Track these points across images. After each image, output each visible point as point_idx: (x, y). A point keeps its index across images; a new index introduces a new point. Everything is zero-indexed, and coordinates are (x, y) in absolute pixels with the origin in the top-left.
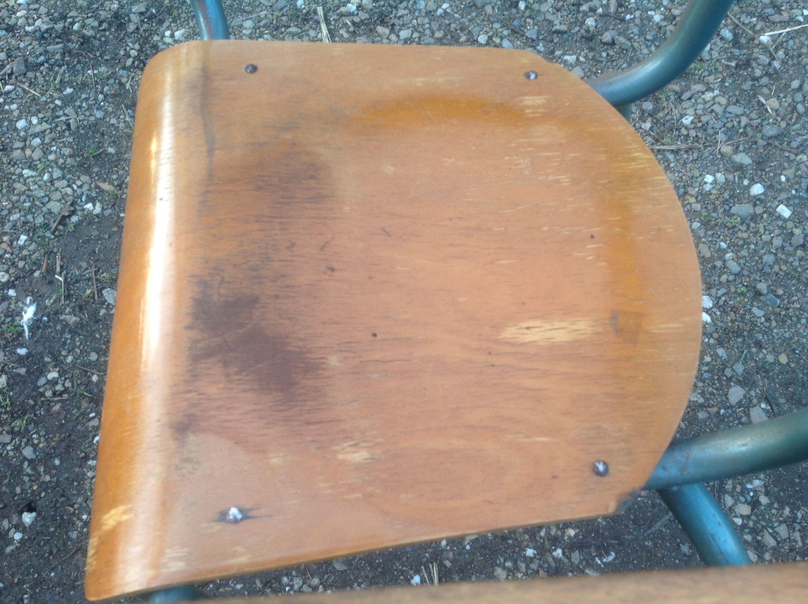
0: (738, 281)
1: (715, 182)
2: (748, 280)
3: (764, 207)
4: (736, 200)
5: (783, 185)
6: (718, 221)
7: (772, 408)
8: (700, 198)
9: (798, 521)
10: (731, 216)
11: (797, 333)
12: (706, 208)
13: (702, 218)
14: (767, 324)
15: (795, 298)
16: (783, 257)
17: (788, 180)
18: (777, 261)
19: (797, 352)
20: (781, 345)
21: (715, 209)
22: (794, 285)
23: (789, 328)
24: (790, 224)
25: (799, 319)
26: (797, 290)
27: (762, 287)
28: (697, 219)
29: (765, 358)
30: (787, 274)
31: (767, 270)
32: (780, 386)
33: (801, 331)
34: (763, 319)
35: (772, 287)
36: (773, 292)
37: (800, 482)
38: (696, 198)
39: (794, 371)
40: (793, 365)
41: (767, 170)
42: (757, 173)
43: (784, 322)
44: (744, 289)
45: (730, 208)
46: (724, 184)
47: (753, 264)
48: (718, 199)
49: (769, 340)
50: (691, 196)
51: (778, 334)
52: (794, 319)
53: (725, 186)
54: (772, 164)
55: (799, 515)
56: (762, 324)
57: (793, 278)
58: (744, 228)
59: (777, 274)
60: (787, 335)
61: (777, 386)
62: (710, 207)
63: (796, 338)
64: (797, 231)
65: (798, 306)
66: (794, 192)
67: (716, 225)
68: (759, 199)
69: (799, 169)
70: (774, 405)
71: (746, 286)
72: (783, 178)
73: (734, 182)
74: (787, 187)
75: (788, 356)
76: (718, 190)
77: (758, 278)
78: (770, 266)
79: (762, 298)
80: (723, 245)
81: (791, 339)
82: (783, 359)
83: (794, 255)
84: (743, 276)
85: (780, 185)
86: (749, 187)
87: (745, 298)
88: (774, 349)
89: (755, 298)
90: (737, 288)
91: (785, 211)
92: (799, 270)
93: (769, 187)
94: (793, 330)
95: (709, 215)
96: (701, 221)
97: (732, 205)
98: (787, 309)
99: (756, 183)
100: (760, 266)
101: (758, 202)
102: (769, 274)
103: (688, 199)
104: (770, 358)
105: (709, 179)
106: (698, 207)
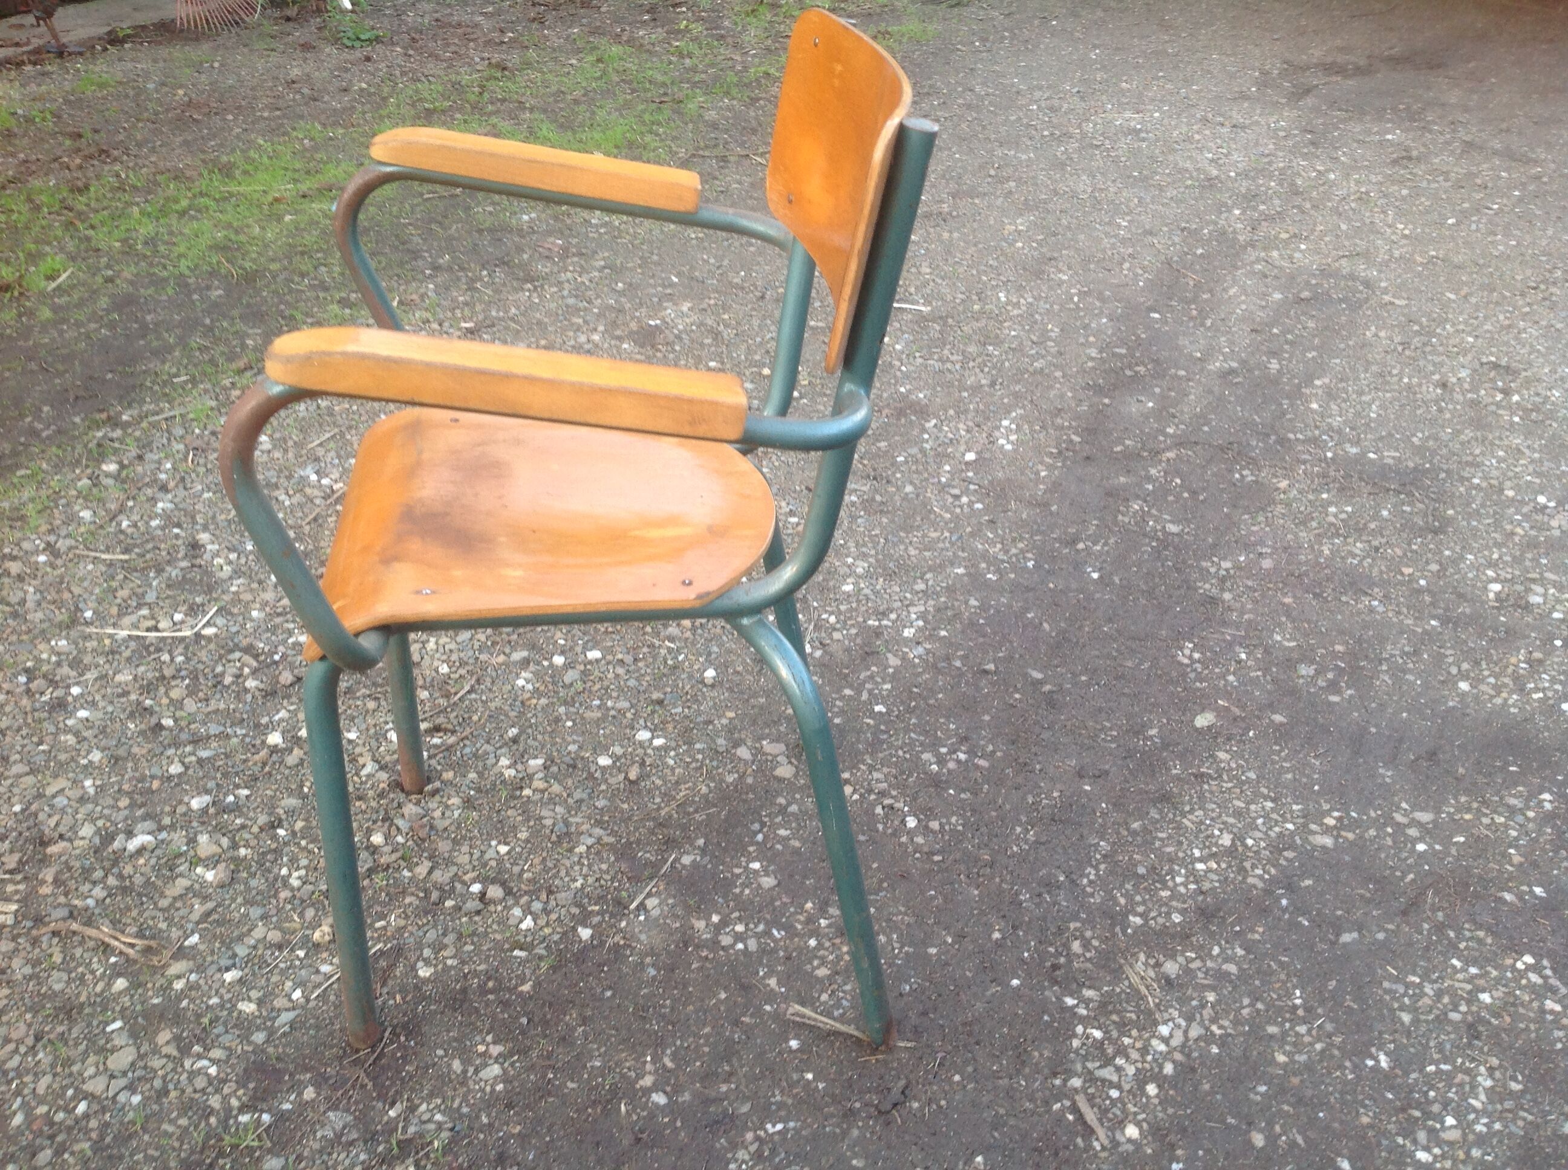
0: (639, 708)
1: (528, 681)
3: (580, 664)
4: (558, 676)
8: (535, 696)
10: (571, 686)
12: (549, 697)
14: (693, 710)
16: (637, 674)
18: (637, 679)
19: (730, 705)
21: (556, 692)
24: (609, 658)
33: (712, 695)
34: (686, 711)
39: (745, 714)
40: (740, 712)
42: (542, 654)
45: (563, 683)
46: (535, 676)
48: (546, 686)
49: (707, 715)
53: (537, 677)
56: (690, 713)
57: (661, 678)
58: (590, 684)
64: (620, 656)
65: (689, 686)
68: (569, 664)
73: (539, 670)
75: (729, 711)
76: (538, 682)
78: (639, 685)
80: (597, 702)
82: (731, 714)
83: (641, 668)
84: (636, 703)
86: (551, 664)
87: (658, 712)
91: (594, 654)
92: (656, 671)
93: (562, 653)
97: (560, 681)
99: (552, 658)
100: (635, 691)
101: (572, 665)
104: (725, 721)
105: (520, 682)
106: (544, 701)
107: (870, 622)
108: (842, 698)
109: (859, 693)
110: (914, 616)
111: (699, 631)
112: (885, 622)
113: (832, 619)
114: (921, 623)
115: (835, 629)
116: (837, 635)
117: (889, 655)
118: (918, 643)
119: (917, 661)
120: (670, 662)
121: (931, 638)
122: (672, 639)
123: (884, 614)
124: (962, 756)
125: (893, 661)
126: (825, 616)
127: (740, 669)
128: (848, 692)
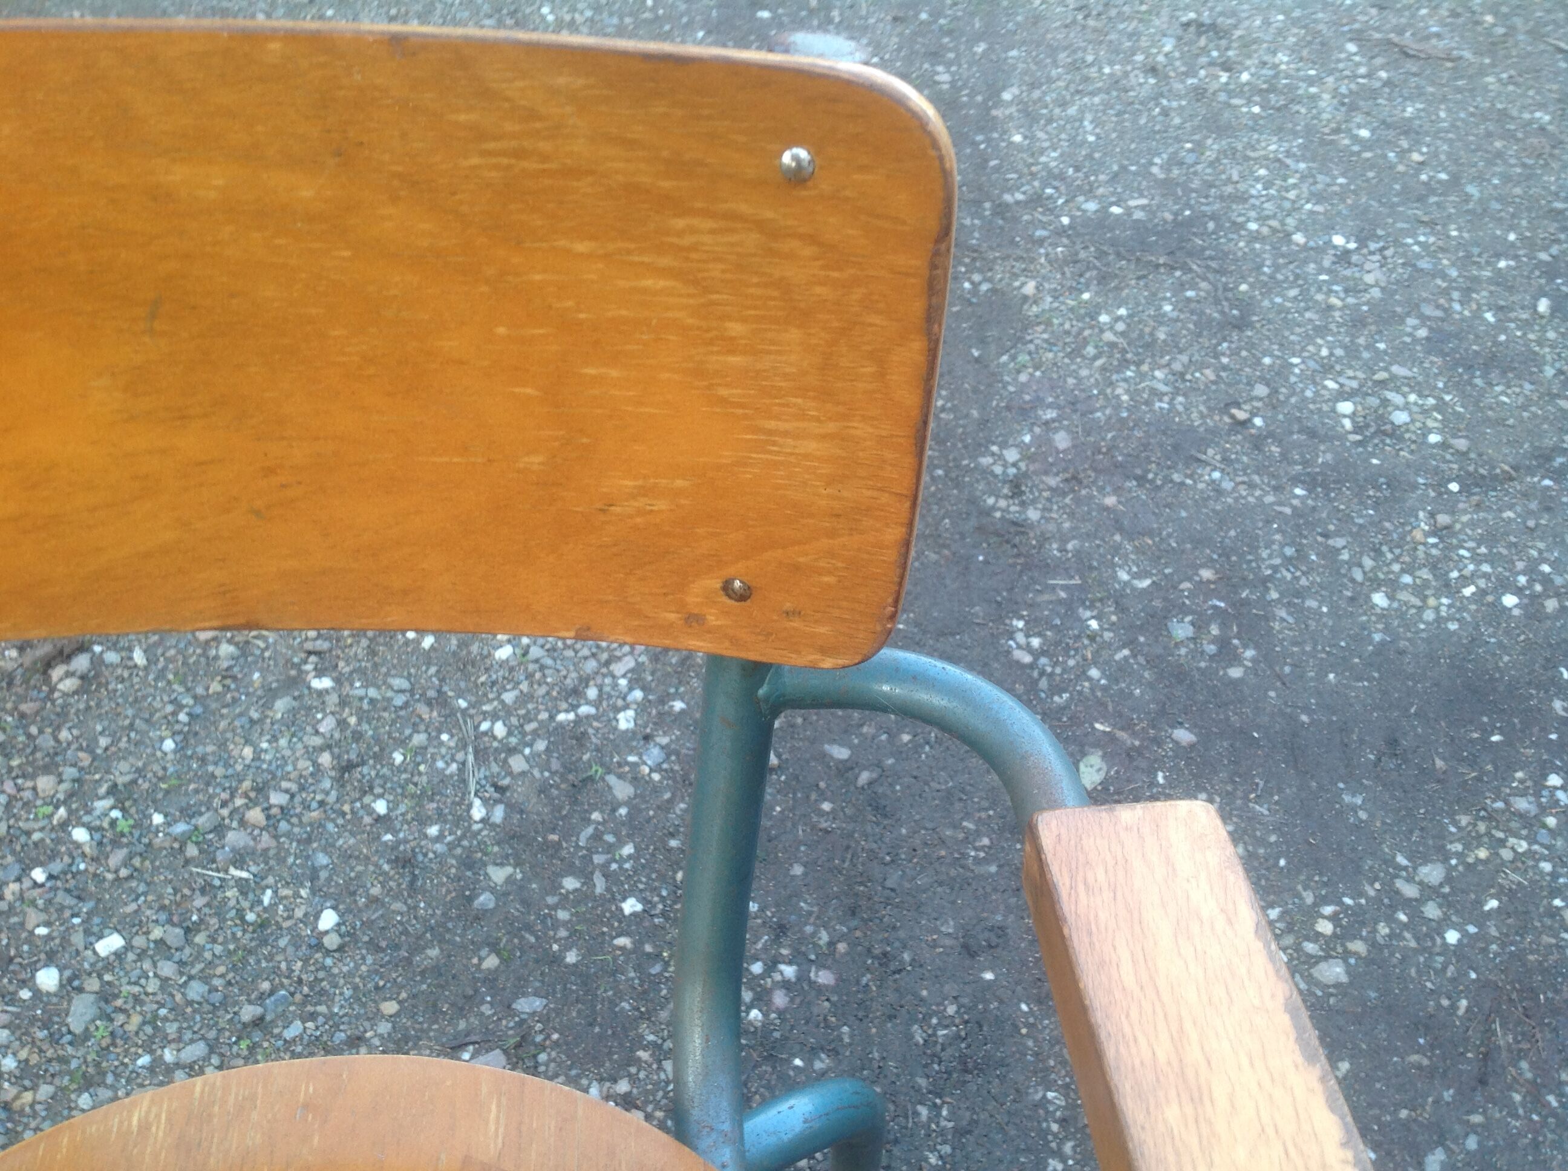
0: (225, 1049)
2: (227, 1034)
3: (90, 974)
4: (56, 1019)
5: (55, 934)
6: (89, 1058)
7: (473, 1043)
8: (27, 1083)
10: (86, 1035)
11: (348, 975)
12: (53, 1076)
13: (74, 1086)
14: (321, 1020)
15: (283, 965)
16: (199, 966)
17: (48, 924)
18: (205, 979)
19: (381, 983)
20: (364, 1005)
21: (64, 1060)
22: (258, 962)
23: (336, 987)
24: (139, 941)
25: (324, 968)
26: (270, 958)
27: (248, 1013)
28: (73, 1096)
29: (381, 1037)
30: (234, 968)
31: (217, 997)
32: (436, 1022)
33: (345, 969)
34: (310, 1025)
35: (253, 997)
36: (262, 997)
38: (26, 1089)
39: (414, 996)
40: (403, 995)
41: (12, 952)
42: (14, 972)
43: (323, 992)
44: (244, 1045)
45: (70, 1032)
46: (13, 1033)
47: (198, 1018)
48: (41, 1051)
49: (350, 1023)
50: (17, 1097)
51: (342, 1007)
52: (321, 974)
53: (18, 1033)
54: (5, 942)
56: (317, 1028)
57: (244, 961)
58: (120, 1018)
59: (229, 983)
60: (348, 993)
61: (435, 1027)
62: (55, 1067)
63: (357, 980)
64: (157, 933)
65: (300, 964)
66: (76, 921)
67: (98, 1065)
68: (70, 981)
69: (33, 903)
70: (468, 1039)
71: (239, 1038)
72: (42, 931)
73: (17, 1016)
74: (62, 928)
75: (385, 999)
76: (23, 1046)
77: (229, 1017)
78: (210, 992)
79: (268, 1018)
80: (144, 1060)
81: (356, 988)
82: (390, 1007)
83: (202, 949)
84: (217, 1039)
85: (53, 939)
86: (37, 993)
87: (261, 1046)
88: (368, 1019)
89: (266, 1028)
90: (238, 1055)
91: (110, 944)
92: (232, 947)
93: (51, 959)
94: (342, 981)
95: (70, 1073)
96: (80, 1091)
97: (64, 1029)
98: (300, 981)
99: (33, 977)
100: (206, 1007)
101: (76, 983)
102: (225, 997)
103: (23, 1105)
104: (384, 1028)
106: (45, 1091)
107: (561, 717)
108: (565, 900)
109: (587, 877)
110: (623, 682)
111: (283, 826)
112: (584, 710)
113: (500, 729)
114: (638, 694)
115: (512, 751)
116: (517, 764)
117: (612, 779)
118: (647, 738)
119: (656, 777)
120: (251, 917)
121: (665, 720)
122: (239, 860)
123: (576, 694)
124: (789, 972)
125: (622, 790)
126: (485, 726)
127: (376, 891)
128: (570, 883)
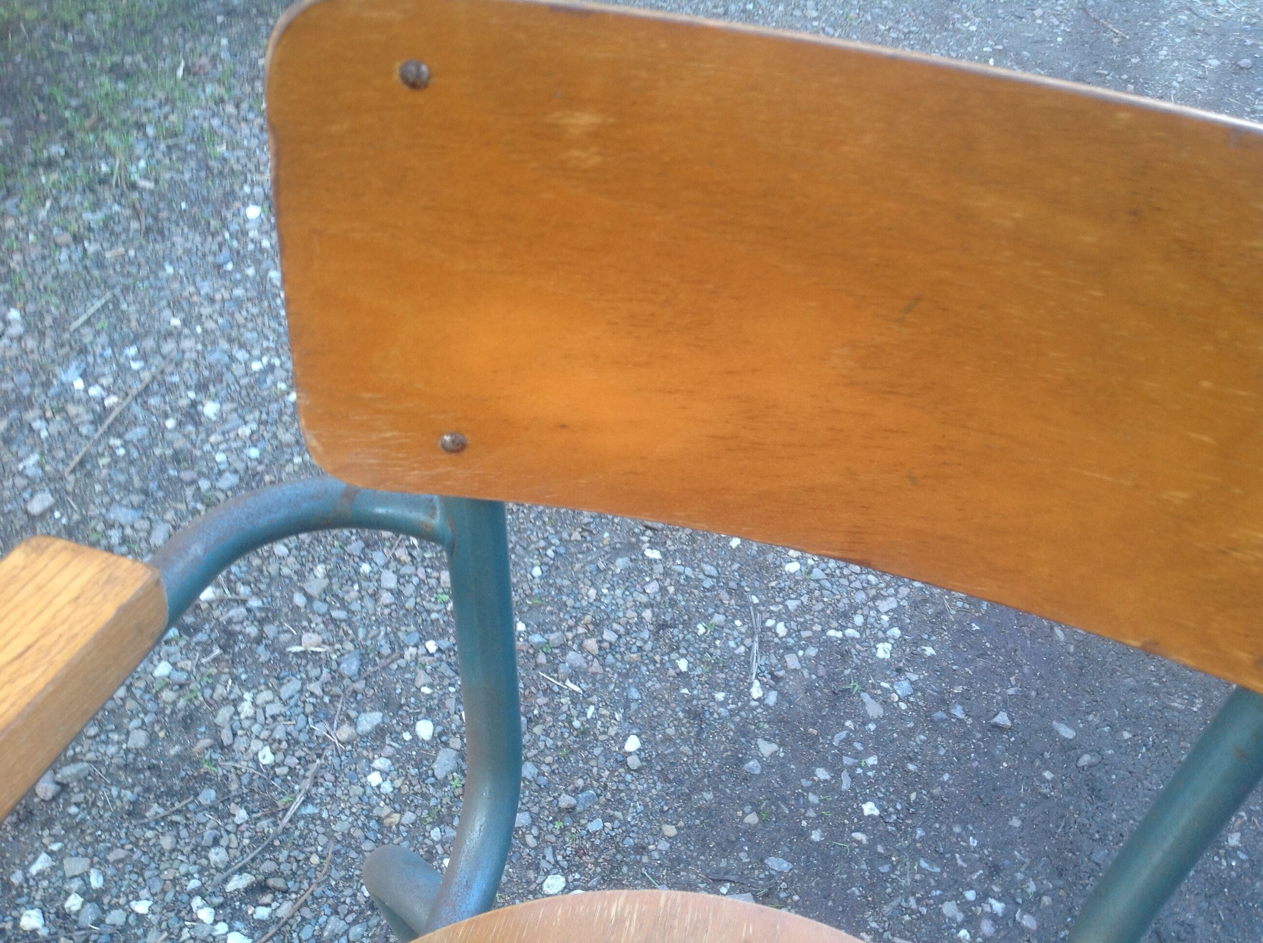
0: (543, 825)
1: (384, 774)
2: (546, 813)
3: (454, 734)
4: (425, 762)
5: (435, 695)
6: (444, 802)
7: (731, 881)
8: (397, 806)
9: (881, 931)
10: (445, 782)
11: (641, 793)
12: (416, 806)
13: (429, 820)
14: (617, 823)
15: (595, 770)
16: (534, 752)
17: (431, 686)
18: (537, 763)
19: (666, 808)
20: (650, 822)
21: (425, 796)
22: (577, 761)
23: (631, 800)
25: (624, 781)
26: (586, 761)
27: (566, 800)
28: (428, 828)
29: (660, 851)
30: (558, 761)
31: (543, 780)
32: (703, 854)
33: (640, 787)
34: (608, 824)
35: (570, 788)
36: (576, 791)
37: (834, 901)
38: (396, 811)
39: (690, 827)
40: (681, 824)
41: (403, 701)
42: (401, 716)
43: (621, 801)
44: (558, 825)
45: (433, 776)
46: (393, 764)
47: (527, 793)
48: (411, 784)
49: (638, 833)
50: (388, 816)
51: (633, 818)
52: (622, 786)
53: (397, 765)
54: (399, 691)
55: (874, 925)
56: (613, 829)
57: (568, 760)
59: (553, 772)
60: (640, 808)
61: (702, 858)
62: (419, 800)
63: (648, 799)
65: (607, 773)
66: (452, 689)
67: (449, 808)
68: (440, 735)
69: (423, 666)
70: (727, 877)
71: (555, 819)
72: (426, 690)
73: (398, 751)
74: (441, 693)
75: (667, 823)
76: (399, 777)
77: (550, 799)
78: (538, 775)
79: (578, 809)
81: (646, 806)
82: (670, 830)
83: (537, 738)
84: (538, 814)
85: (433, 699)
86: (415, 737)
87: (569, 830)
88: (652, 834)
89: (575, 816)
90: (552, 833)
92: (560, 743)
93: (430, 713)
94: (636, 797)
95: (429, 809)
96: (434, 825)
97: (430, 772)
98: (605, 786)
99: (414, 724)
100: (534, 786)
101: (444, 738)
102: (549, 782)
103: (391, 823)
104: (664, 845)
105: (374, 779)
106: (409, 817)
107: (831, 633)
108: (815, 787)
109: (837, 774)
110: (885, 618)
111: (610, 658)
112: (850, 632)
113: (781, 629)
114: (896, 632)
115: (789, 649)
116: (792, 661)
117: (866, 697)
118: (899, 671)
119: (903, 706)
120: (576, 724)
121: (915, 660)
122: (575, 675)
123: (845, 616)
124: (998, 907)
125: (874, 709)
126: (770, 623)
127: (671, 731)
128: (822, 774)
